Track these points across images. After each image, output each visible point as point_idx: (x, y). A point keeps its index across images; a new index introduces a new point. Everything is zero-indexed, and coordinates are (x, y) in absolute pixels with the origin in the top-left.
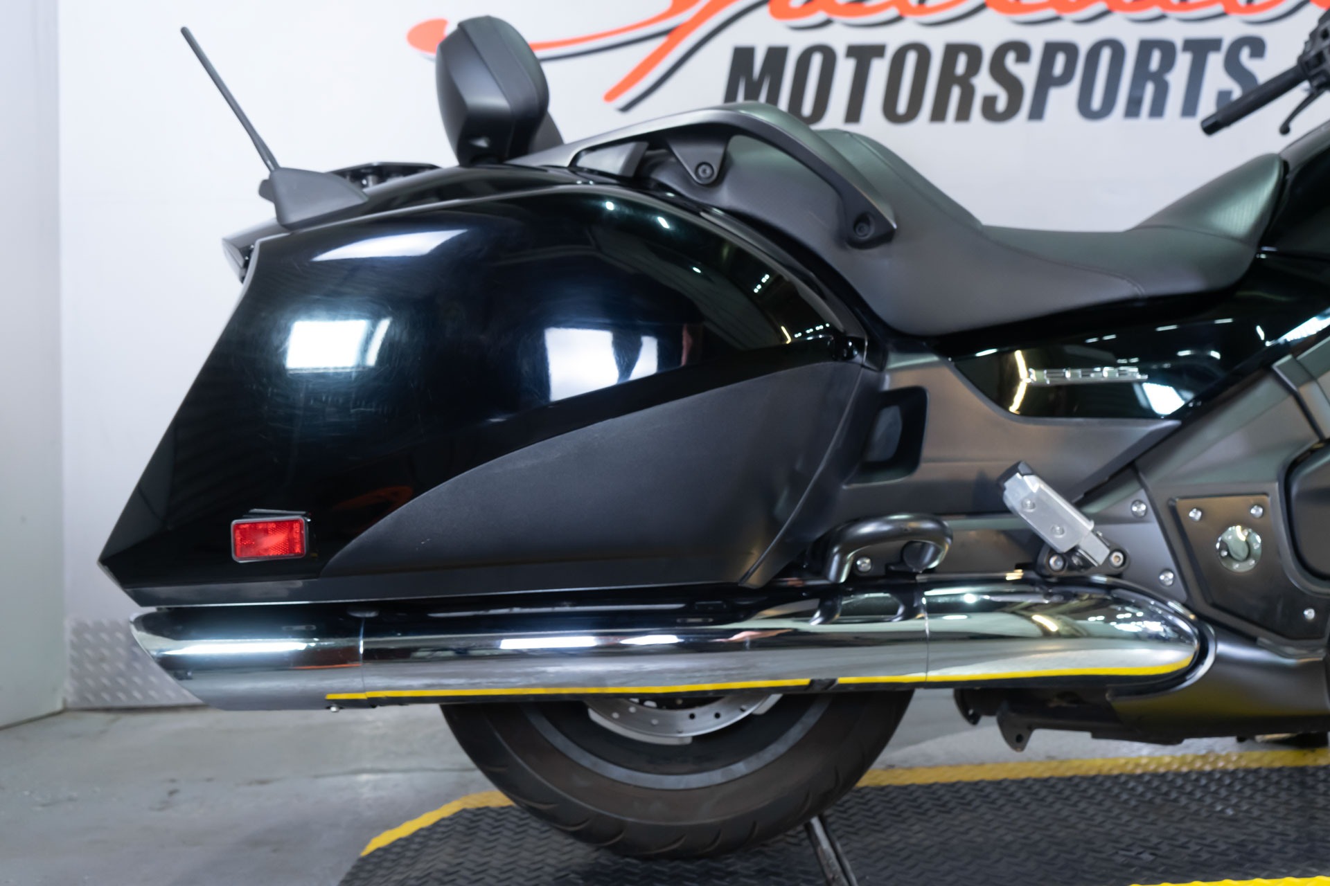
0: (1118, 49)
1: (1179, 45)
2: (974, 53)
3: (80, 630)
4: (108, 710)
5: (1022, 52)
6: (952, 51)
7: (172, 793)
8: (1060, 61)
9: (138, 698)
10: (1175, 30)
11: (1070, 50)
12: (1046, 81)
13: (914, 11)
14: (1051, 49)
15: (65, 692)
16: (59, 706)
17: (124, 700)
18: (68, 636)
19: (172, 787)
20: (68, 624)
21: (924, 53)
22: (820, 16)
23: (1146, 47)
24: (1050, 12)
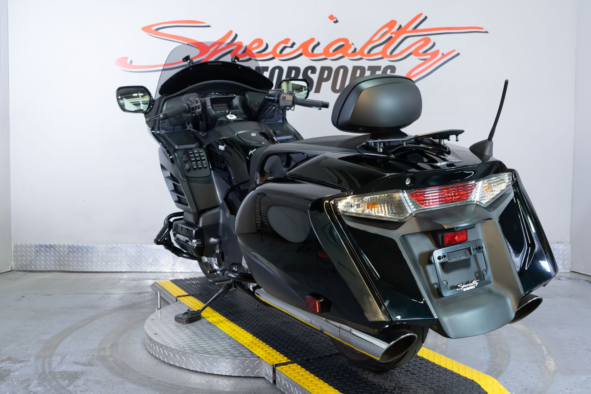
0: (345, 69)
1: (367, 68)
2: (297, 69)
3: (16, 246)
4: (25, 271)
5: (313, 69)
6: (290, 69)
7: (23, 297)
8: (326, 72)
9: (33, 268)
10: (365, 63)
11: (329, 69)
12: (321, 79)
13: (278, 56)
14: (323, 69)
15: (13, 265)
16: (10, 270)
17: (29, 269)
18: (13, 248)
19: (23, 295)
20: (13, 245)
21: (281, 69)
22: (247, 57)
23: (355, 68)
24: (323, 57)
